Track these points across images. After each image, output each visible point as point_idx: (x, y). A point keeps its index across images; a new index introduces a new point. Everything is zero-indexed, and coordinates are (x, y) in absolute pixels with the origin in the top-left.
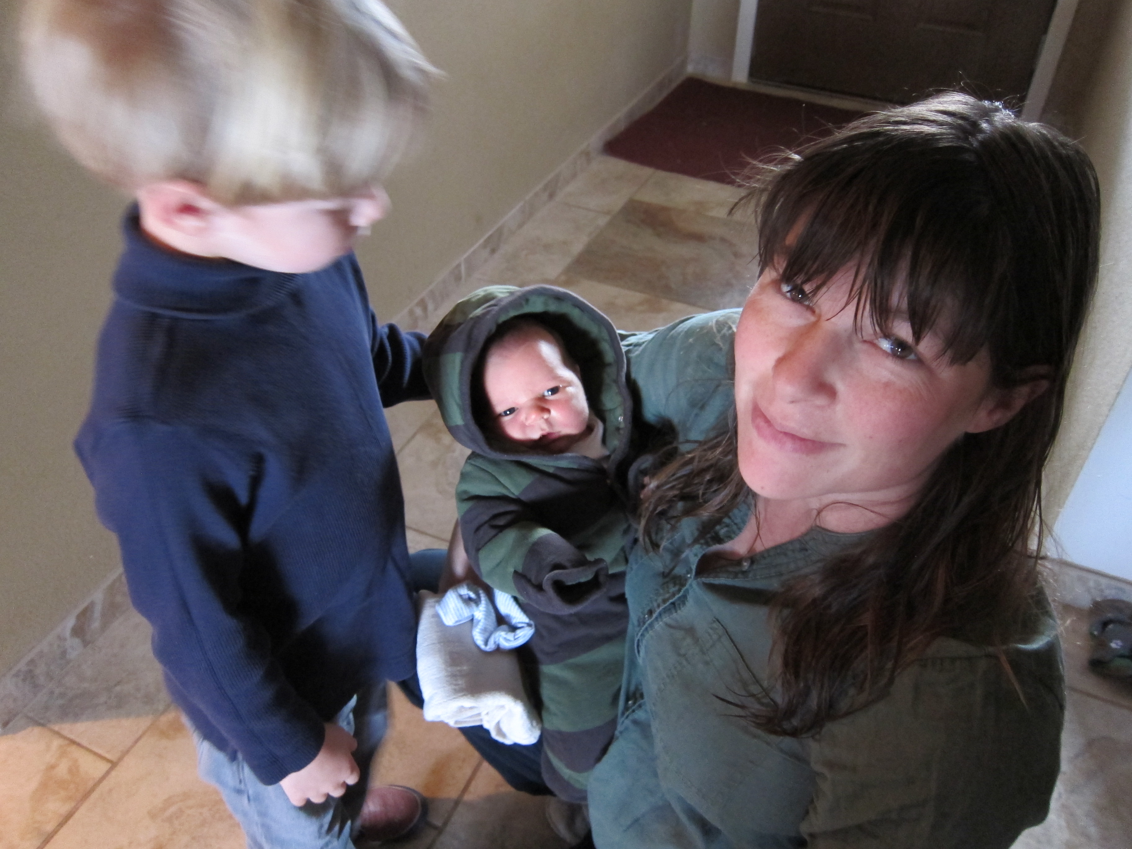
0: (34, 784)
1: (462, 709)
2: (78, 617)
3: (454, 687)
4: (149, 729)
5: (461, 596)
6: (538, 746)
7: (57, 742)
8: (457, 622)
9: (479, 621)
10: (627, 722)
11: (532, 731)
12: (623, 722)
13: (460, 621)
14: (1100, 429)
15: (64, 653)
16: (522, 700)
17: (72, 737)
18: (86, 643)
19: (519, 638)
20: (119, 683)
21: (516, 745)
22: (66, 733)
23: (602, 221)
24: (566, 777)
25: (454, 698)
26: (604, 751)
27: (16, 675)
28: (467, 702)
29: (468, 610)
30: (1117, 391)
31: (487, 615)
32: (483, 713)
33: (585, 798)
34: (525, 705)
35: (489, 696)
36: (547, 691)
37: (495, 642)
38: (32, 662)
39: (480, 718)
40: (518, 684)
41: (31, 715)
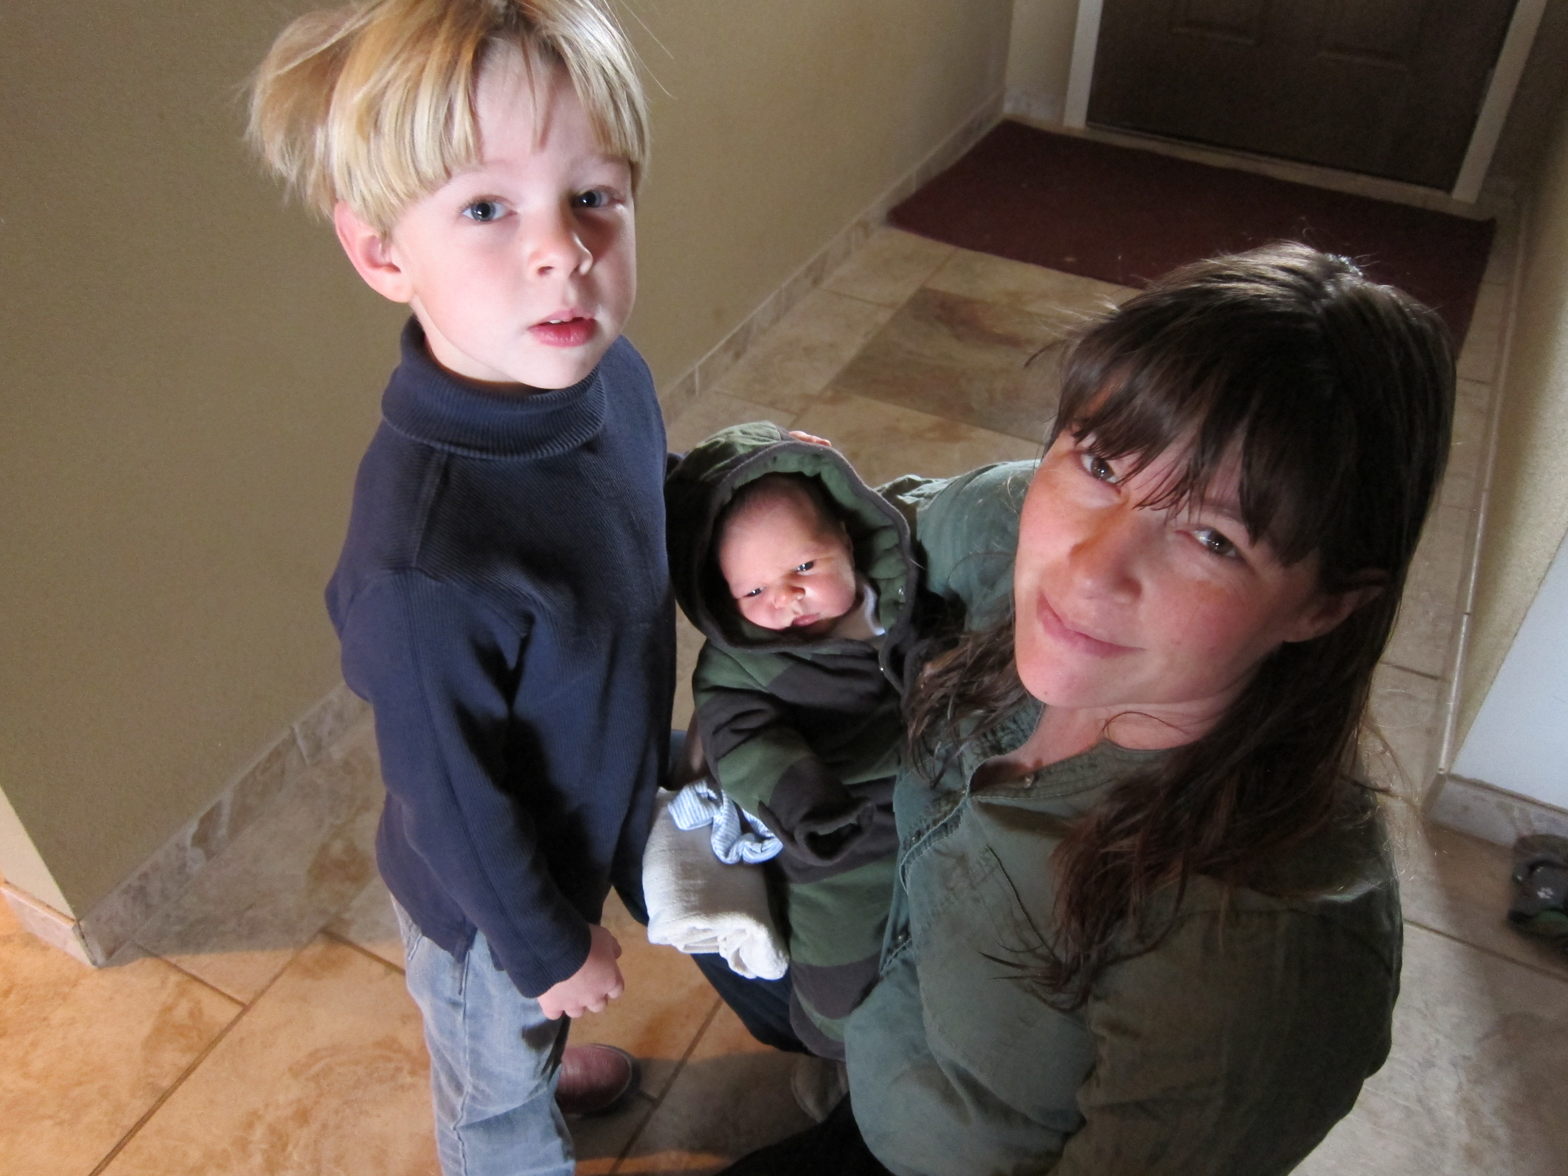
0: (146, 1029)
1: (693, 931)
2: (202, 821)
3: (685, 904)
4: (290, 964)
5: (698, 795)
6: (786, 982)
7: (174, 978)
8: (691, 826)
9: (719, 826)
10: (896, 962)
11: (777, 964)
12: (890, 962)
13: (696, 825)
14: (1528, 609)
15: (183, 866)
16: (767, 925)
17: (194, 972)
18: (210, 855)
19: (767, 851)
20: (251, 907)
21: (759, 980)
22: (185, 966)
23: (884, 317)
24: (818, 1024)
25: (685, 917)
26: (866, 992)
27: (126, 892)
28: (700, 923)
29: (707, 813)
30: (1548, 561)
31: (729, 821)
32: (720, 939)
33: (842, 1052)
34: (770, 931)
35: (727, 917)
36: (796, 916)
37: (737, 853)
38: (145, 876)
39: (716, 944)
40: (764, 906)
41: (141, 943)
